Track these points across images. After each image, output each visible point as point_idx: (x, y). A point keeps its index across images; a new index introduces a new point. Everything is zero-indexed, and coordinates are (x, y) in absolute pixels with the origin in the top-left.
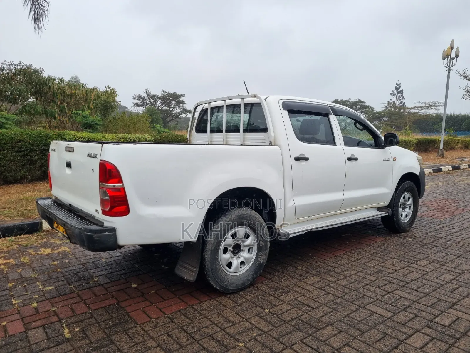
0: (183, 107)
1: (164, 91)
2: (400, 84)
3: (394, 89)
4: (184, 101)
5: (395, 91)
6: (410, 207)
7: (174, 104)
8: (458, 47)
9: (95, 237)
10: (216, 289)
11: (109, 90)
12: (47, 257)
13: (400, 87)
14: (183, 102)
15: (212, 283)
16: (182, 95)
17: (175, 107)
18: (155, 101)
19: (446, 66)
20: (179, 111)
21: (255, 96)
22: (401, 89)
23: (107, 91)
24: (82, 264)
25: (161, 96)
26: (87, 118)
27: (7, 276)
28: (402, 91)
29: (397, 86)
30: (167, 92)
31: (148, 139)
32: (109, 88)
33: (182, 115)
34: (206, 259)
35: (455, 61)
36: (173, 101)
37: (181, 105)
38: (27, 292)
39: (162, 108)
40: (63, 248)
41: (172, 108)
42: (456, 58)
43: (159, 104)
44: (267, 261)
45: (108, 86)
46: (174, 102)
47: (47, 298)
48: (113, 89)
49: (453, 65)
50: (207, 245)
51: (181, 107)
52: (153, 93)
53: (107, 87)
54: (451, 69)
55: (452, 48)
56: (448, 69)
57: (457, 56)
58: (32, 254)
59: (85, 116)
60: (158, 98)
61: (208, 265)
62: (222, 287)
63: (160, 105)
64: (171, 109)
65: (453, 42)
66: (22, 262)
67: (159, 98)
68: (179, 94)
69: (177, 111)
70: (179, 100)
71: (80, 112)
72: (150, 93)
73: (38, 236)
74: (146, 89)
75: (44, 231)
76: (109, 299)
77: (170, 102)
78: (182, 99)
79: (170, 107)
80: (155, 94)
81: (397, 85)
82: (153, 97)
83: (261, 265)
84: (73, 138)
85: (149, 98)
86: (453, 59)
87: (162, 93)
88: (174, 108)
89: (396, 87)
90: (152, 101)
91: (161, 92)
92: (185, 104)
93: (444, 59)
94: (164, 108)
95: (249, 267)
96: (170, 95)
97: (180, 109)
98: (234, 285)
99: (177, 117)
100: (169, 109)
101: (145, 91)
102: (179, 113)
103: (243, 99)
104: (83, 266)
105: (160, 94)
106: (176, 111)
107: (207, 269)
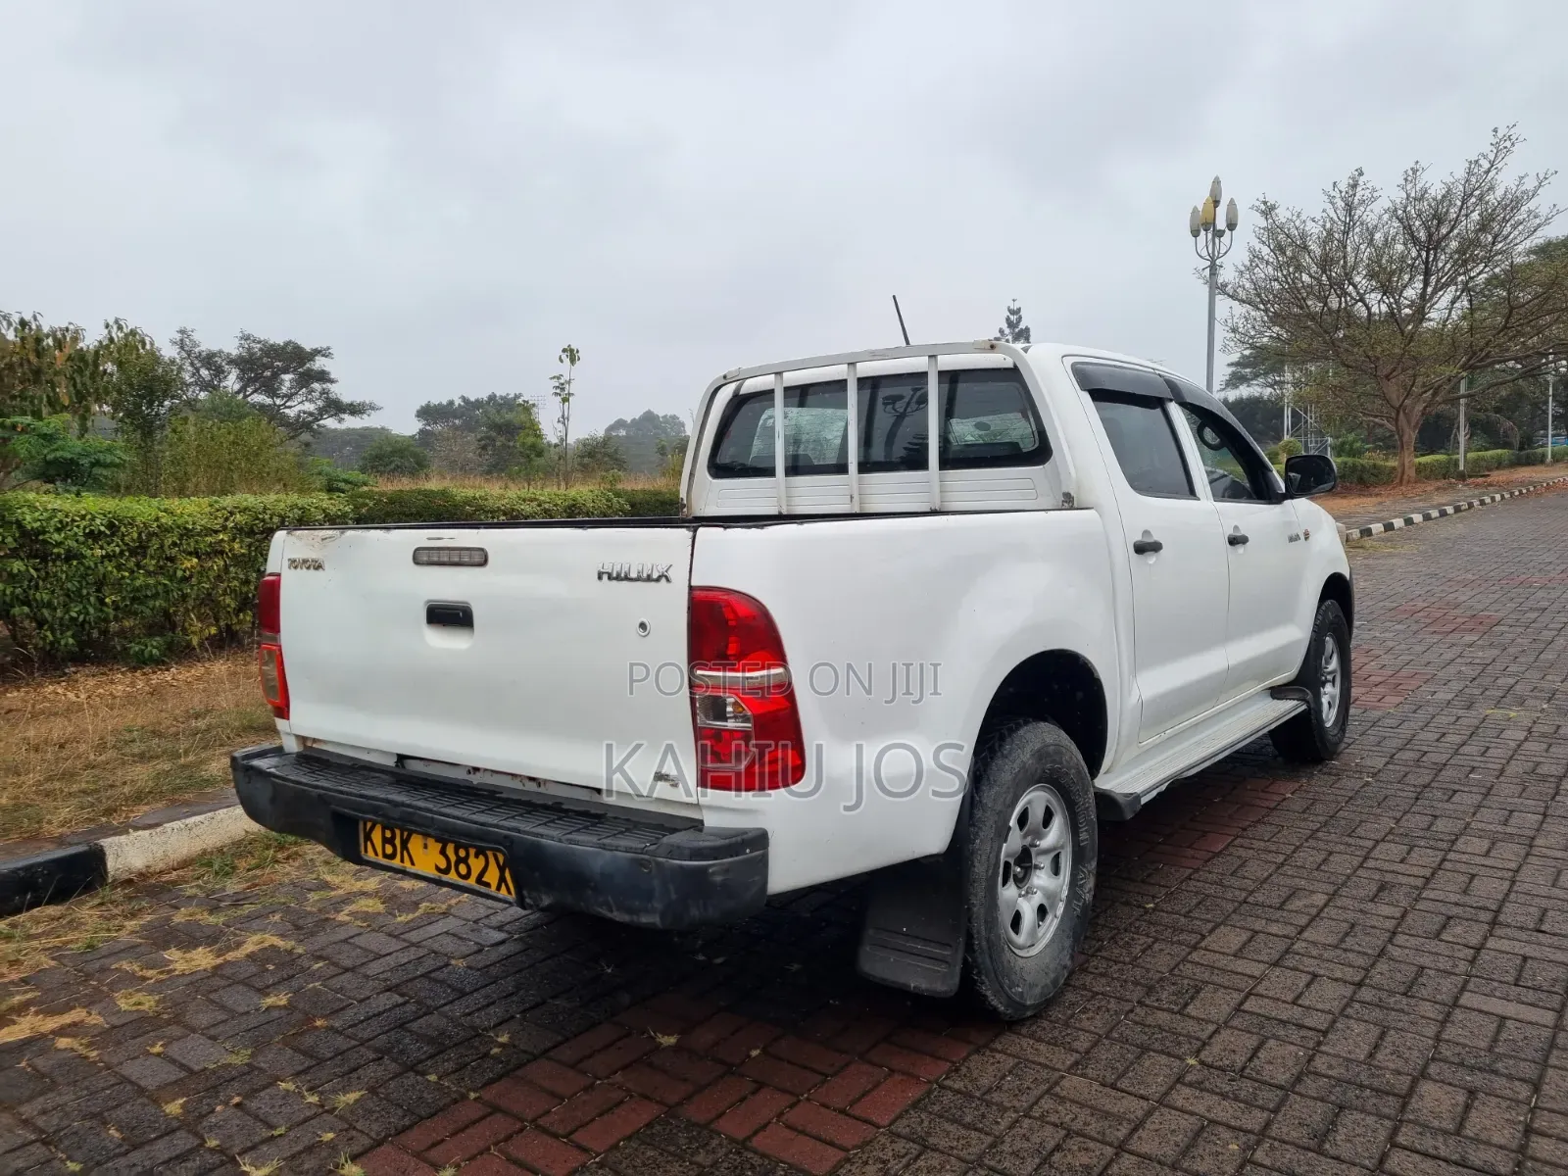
0: (324, 392)
1: (246, 338)
2: (1019, 310)
3: (1005, 326)
4: (329, 373)
5: (1007, 331)
6: (1333, 682)
7: (287, 384)
8: (1232, 201)
9: (713, 873)
10: (995, 1009)
11: (121, 335)
12: (217, 982)
13: (1020, 319)
14: (323, 377)
15: (989, 993)
16: (317, 352)
17: (292, 395)
18: (219, 372)
19: (1204, 253)
20: (310, 407)
21: (992, 347)
22: (1022, 326)
23: (111, 340)
24: (389, 989)
25: (240, 357)
26: (60, 443)
27: (123, 1076)
28: (1027, 330)
29: (1012, 317)
30: (259, 342)
31: (333, 510)
32: (120, 328)
33: (321, 422)
34: (975, 909)
35: (1226, 239)
36: (286, 372)
37: (316, 386)
38: (272, 1127)
39: (246, 397)
40: (256, 938)
41: (285, 396)
42: (1228, 232)
43: (232, 382)
44: (1094, 896)
45: (117, 321)
46: (287, 377)
47: (373, 1134)
48: (133, 333)
49: (1222, 251)
50: (973, 862)
51: (316, 395)
52: (207, 343)
53: (111, 323)
54: (1218, 262)
55: (1216, 203)
56: (1209, 263)
57: (1232, 226)
58: (144, 979)
59: (51, 435)
60: (228, 363)
61: (978, 933)
62: (1011, 1002)
63: (237, 387)
64: (278, 402)
65: (1217, 182)
66: (135, 1016)
67: (232, 362)
68: (308, 347)
69: (298, 407)
70: (310, 370)
71: (28, 419)
72: (195, 345)
73: (102, 904)
74: (182, 332)
75: (115, 885)
76: (622, 1102)
77: (275, 376)
78: (319, 363)
79: (272, 392)
80: (215, 348)
81: (1012, 312)
82: (209, 360)
83: (1084, 908)
84: (50, 518)
85: (192, 364)
86: (1219, 234)
87: (241, 346)
88: (289, 397)
89: (1008, 319)
90: (204, 372)
91: (237, 342)
92: (332, 381)
93: (1195, 234)
94: (252, 396)
95: (1056, 922)
96: (273, 352)
97: (311, 401)
98: (1037, 991)
99: (306, 426)
100: (269, 401)
101: (178, 337)
102: (311, 414)
103: (932, 357)
104: (402, 995)
105: (233, 348)
106: (300, 407)
107: (976, 948)
